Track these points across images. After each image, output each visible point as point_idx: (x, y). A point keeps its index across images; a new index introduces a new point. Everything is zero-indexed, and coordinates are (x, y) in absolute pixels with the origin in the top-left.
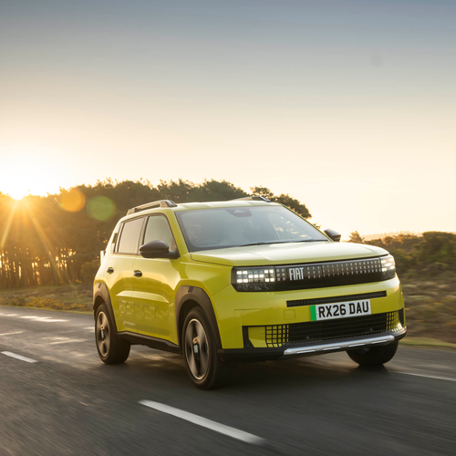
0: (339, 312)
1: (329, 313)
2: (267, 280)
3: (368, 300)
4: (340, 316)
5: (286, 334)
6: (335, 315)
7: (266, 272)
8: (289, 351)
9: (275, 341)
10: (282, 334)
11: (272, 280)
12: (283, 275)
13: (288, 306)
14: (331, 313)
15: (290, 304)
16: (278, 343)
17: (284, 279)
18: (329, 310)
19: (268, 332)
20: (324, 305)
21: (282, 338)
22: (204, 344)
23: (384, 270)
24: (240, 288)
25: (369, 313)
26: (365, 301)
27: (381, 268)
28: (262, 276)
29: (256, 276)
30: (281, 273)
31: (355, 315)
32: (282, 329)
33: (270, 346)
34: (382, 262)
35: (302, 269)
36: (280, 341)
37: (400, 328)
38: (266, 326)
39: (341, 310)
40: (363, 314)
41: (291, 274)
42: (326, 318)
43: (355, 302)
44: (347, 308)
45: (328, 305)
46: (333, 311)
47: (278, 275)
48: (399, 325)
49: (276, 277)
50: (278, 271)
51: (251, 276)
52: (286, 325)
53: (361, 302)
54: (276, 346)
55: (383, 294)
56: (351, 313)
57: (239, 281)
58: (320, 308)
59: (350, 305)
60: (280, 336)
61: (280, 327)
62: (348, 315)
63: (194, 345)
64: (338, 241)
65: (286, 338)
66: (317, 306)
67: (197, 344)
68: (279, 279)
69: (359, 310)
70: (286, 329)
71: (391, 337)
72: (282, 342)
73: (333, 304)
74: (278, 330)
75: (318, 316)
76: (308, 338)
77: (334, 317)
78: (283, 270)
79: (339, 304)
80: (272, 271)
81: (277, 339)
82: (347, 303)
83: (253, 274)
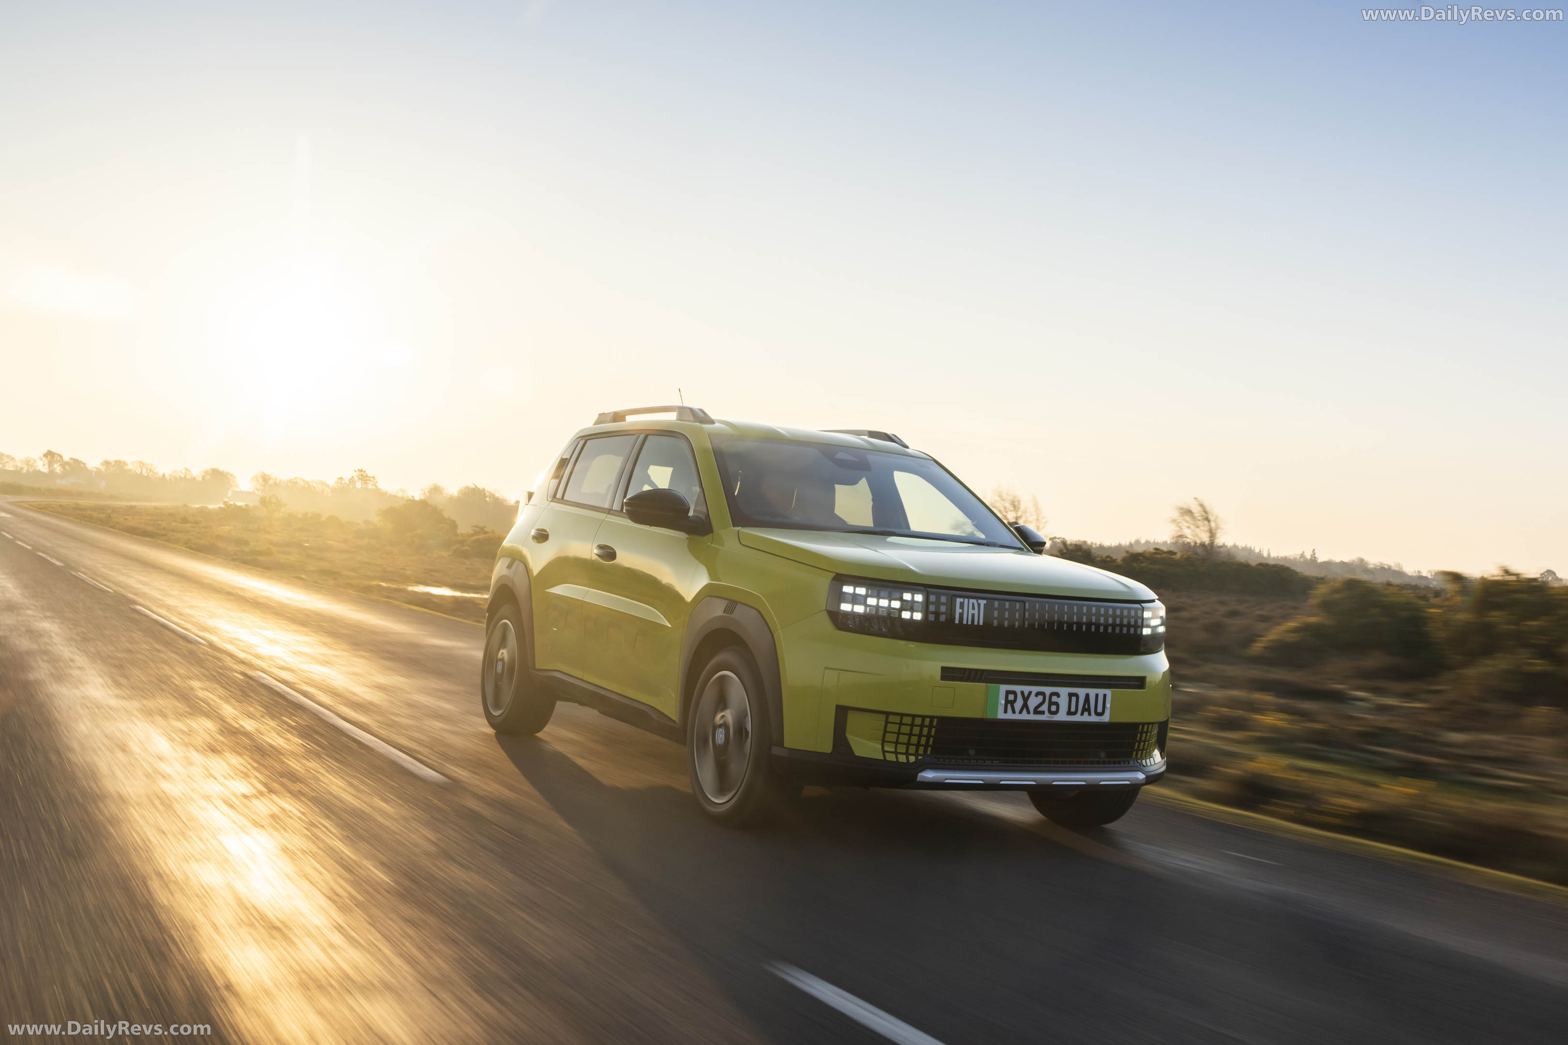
0: (1044, 707)
1: (1025, 706)
2: (906, 615)
3: (1108, 692)
4: (1045, 717)
5: (928, 736)
6: (1036, 711)
7: (907, 596)
8: (929, 775)
9: (902, 749)
10: (920, 736)
11: (918, 616)
12: (943, 609)
13: (943, 678)
14: (1029, 708)
15: (949, 674)
16: (907, 754)
17: (943, 618)
18: (1026, 699)
19: (891, 728)
20: (1018, 688)
21: (918, 745)
22: (740, 729)
23: (1146, 631)
24: (841, 621)
25: (1106, 718)
26: (1101, 692)
27: (1142, 627)
28: (896, 604)
29: (884, 603)
30: (938, 603)
31: (1077, 718)
32: (922, 726)
33: (891, 757)
34: (1147, 614)
35: (983, 602)
36: (912, 749)
37: (1156, 760)
38: (887, 714)
39: (1051, 703)
40: (1094, 718)
41: (958, 611)
42: (1017, 717)
43: (1082, 692)
44: (1063, 701)
45: (1026, 689)
46: (1033, 702)
47: (932, 608)
48: (1156, 753)
49: (926, 613)
50: (932, 598)
51: (872, 601)
52: (932, 718)
53: (1092, 692)
54: (902, 759)
55: (1139, 682)
56: (1069, 713)
57: (845, 607)
58: (1008, 693)
59: (1071, 695)
60: (914, 740)
61: (918, 721)
62: (1062, 716)
63: (715, 728)
64: (1040, 552)
65: (926, 746)
66: (1004, 688)
67: (725, 725)
68: (931, 618)
69: (1086, 709)
70: (930, 727)
71: (1141, 776)
72: (916, 754)
73: (1035, 689)
74: (912, 725)
75: (1001, 709)
76: (972, 752)
77: (1032, 717)
78: (943, 599)
79: (1048, 690)
80: (919, 598)
81: (908, 744)
82: (1064, 691)
83: (879, 597)
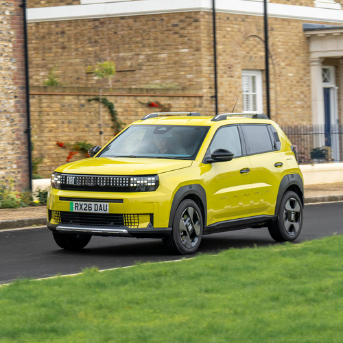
0: (87, 208)
3: (108, 204)
4: (88, 211)
5: (59, 217)
6: (85, 210)
13: (60, 200)
14: (82, 208)
18: (81, 206)
20: (78, 202)
25: (108, 212)
26: (105, 204)
31: (98, 212)
35: (74, 178)
39: (89, 207)
40: (103, 212)
41: (68, 180)
42: (79, 211)
43: (99, 204)
44: (93, 207)
45: (81, 203)
46: (84, 207)
47: (62, 180)
52: (59, 212)
53: (102, 204)
54: (55, 223)
55: (121, 201)
56: (95, 210)
58: (76, 204)
59: (95, 205)
62: (93, 211)
66: (74, 202)
69: (101, 209)
70: (59, 214)
71: (124, 231)
72: (58, 222)
73: (84, 203)
75: (74, 209)
76: (71, 222)
79: (88, 203)
82: (93, 203)
